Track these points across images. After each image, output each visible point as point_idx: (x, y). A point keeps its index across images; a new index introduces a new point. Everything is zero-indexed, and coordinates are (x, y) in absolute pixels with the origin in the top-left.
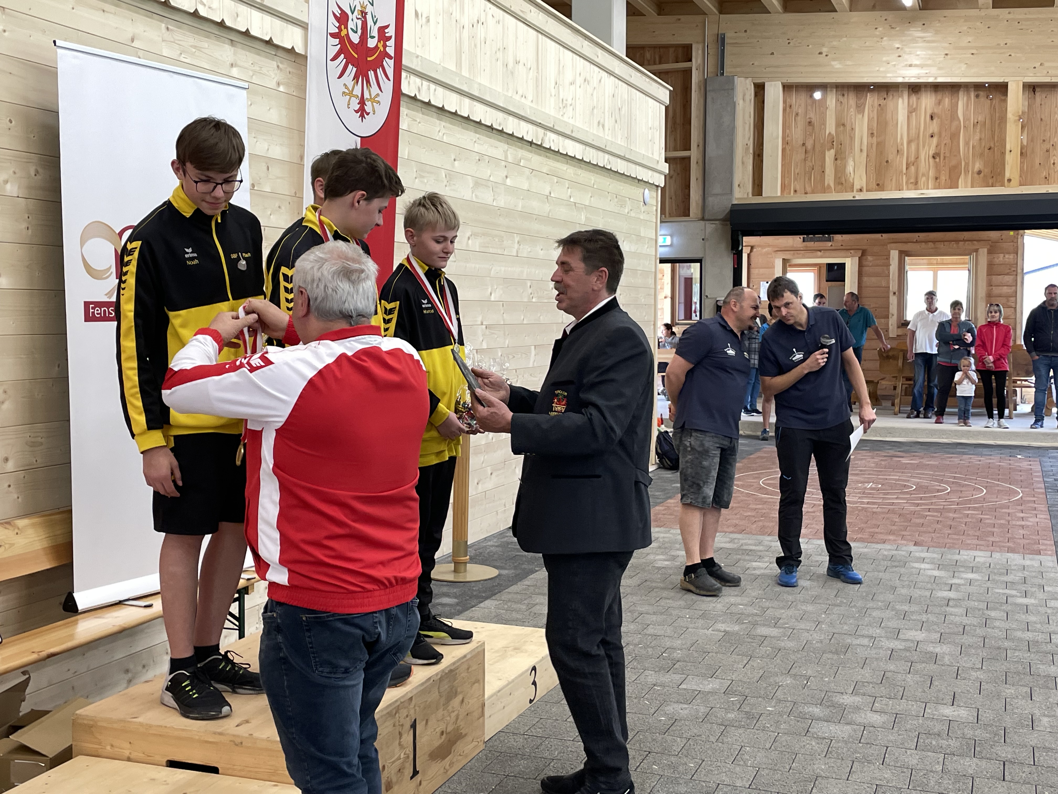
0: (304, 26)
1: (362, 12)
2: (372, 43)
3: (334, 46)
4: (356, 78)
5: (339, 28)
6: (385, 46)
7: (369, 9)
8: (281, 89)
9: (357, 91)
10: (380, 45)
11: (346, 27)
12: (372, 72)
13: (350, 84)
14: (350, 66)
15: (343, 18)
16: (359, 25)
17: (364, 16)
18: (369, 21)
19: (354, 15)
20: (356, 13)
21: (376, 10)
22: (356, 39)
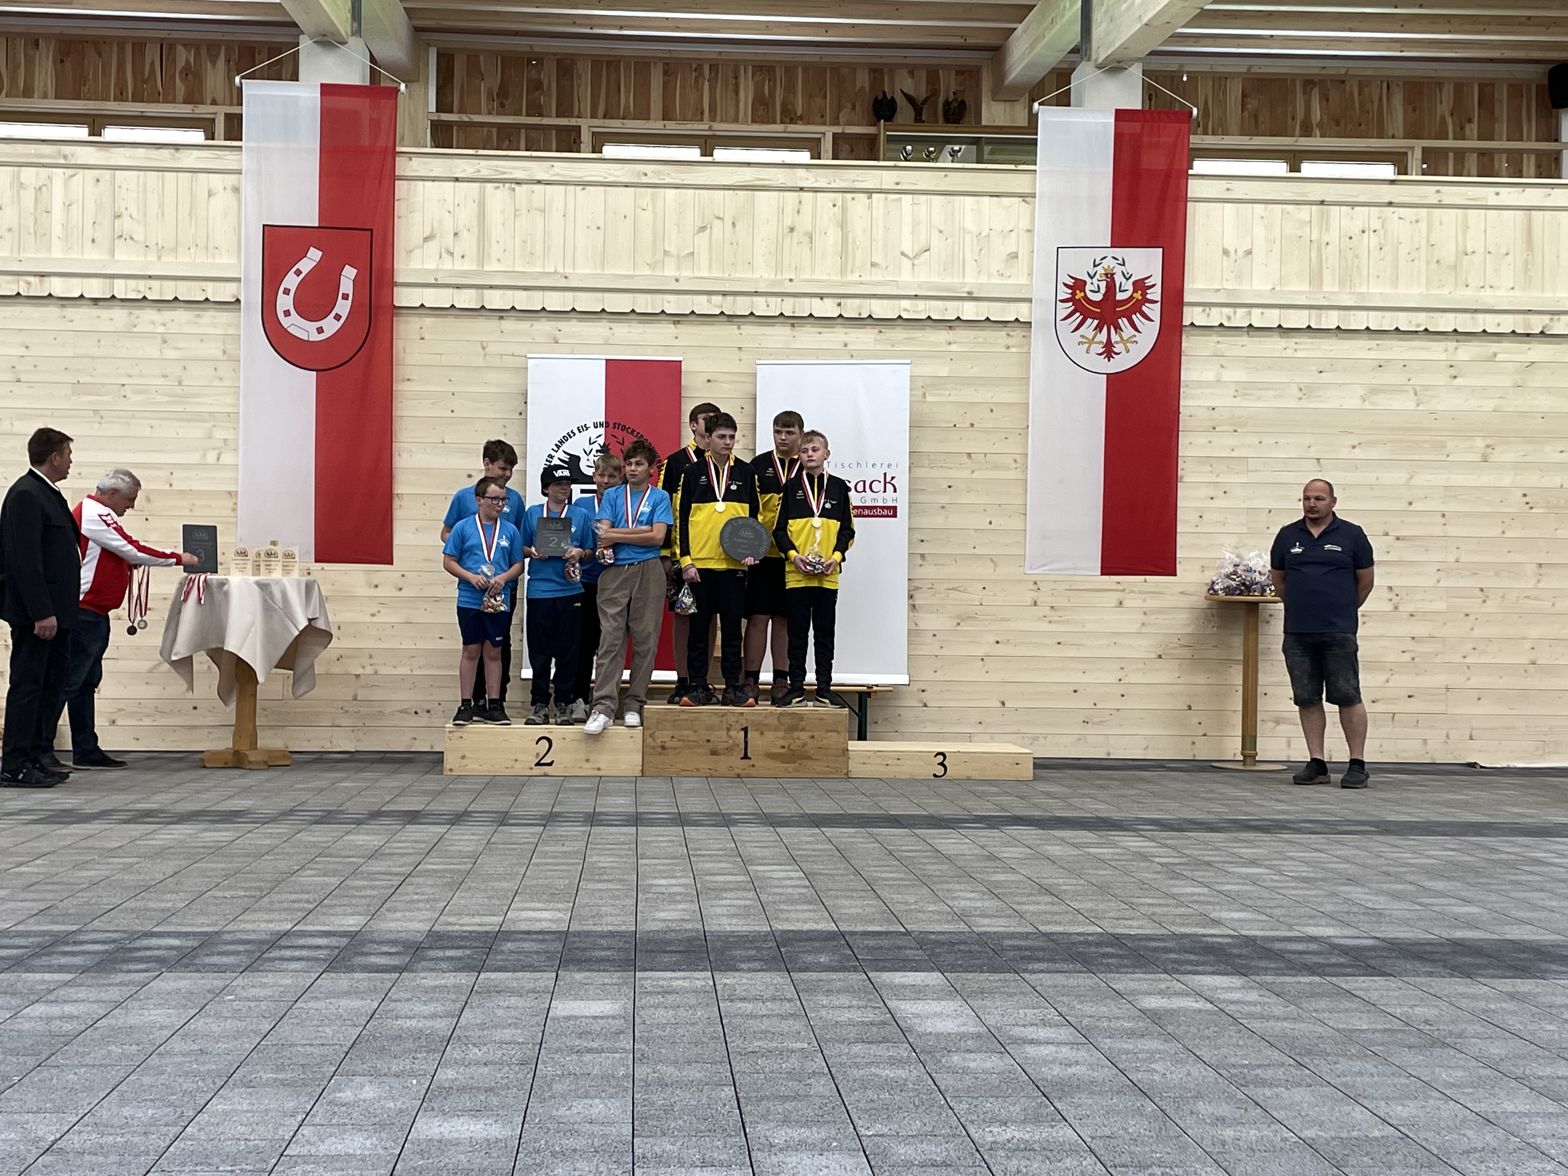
0: (1030, 300)
1: (1106, 275)
2: (1120, 296)
3: (1065, 309)
4: (1099, 328)
5: (1074, 294)
6: (1144, 294)
7: (1118, 270)
8: (1013, 350)
9: (1103, 337)
10: (1138, 296)
11: (1083, 290)
12: (1125, 320)
13: (1090, 333)
14: (1089, 320)
15: (1078, 285)
16: (1103, 285)
17: (1110, 277)
18: (1118, 279)
19: (1095, 279)
20: (1097, 276)
21: (1129, 268)
22: (1097, 297)
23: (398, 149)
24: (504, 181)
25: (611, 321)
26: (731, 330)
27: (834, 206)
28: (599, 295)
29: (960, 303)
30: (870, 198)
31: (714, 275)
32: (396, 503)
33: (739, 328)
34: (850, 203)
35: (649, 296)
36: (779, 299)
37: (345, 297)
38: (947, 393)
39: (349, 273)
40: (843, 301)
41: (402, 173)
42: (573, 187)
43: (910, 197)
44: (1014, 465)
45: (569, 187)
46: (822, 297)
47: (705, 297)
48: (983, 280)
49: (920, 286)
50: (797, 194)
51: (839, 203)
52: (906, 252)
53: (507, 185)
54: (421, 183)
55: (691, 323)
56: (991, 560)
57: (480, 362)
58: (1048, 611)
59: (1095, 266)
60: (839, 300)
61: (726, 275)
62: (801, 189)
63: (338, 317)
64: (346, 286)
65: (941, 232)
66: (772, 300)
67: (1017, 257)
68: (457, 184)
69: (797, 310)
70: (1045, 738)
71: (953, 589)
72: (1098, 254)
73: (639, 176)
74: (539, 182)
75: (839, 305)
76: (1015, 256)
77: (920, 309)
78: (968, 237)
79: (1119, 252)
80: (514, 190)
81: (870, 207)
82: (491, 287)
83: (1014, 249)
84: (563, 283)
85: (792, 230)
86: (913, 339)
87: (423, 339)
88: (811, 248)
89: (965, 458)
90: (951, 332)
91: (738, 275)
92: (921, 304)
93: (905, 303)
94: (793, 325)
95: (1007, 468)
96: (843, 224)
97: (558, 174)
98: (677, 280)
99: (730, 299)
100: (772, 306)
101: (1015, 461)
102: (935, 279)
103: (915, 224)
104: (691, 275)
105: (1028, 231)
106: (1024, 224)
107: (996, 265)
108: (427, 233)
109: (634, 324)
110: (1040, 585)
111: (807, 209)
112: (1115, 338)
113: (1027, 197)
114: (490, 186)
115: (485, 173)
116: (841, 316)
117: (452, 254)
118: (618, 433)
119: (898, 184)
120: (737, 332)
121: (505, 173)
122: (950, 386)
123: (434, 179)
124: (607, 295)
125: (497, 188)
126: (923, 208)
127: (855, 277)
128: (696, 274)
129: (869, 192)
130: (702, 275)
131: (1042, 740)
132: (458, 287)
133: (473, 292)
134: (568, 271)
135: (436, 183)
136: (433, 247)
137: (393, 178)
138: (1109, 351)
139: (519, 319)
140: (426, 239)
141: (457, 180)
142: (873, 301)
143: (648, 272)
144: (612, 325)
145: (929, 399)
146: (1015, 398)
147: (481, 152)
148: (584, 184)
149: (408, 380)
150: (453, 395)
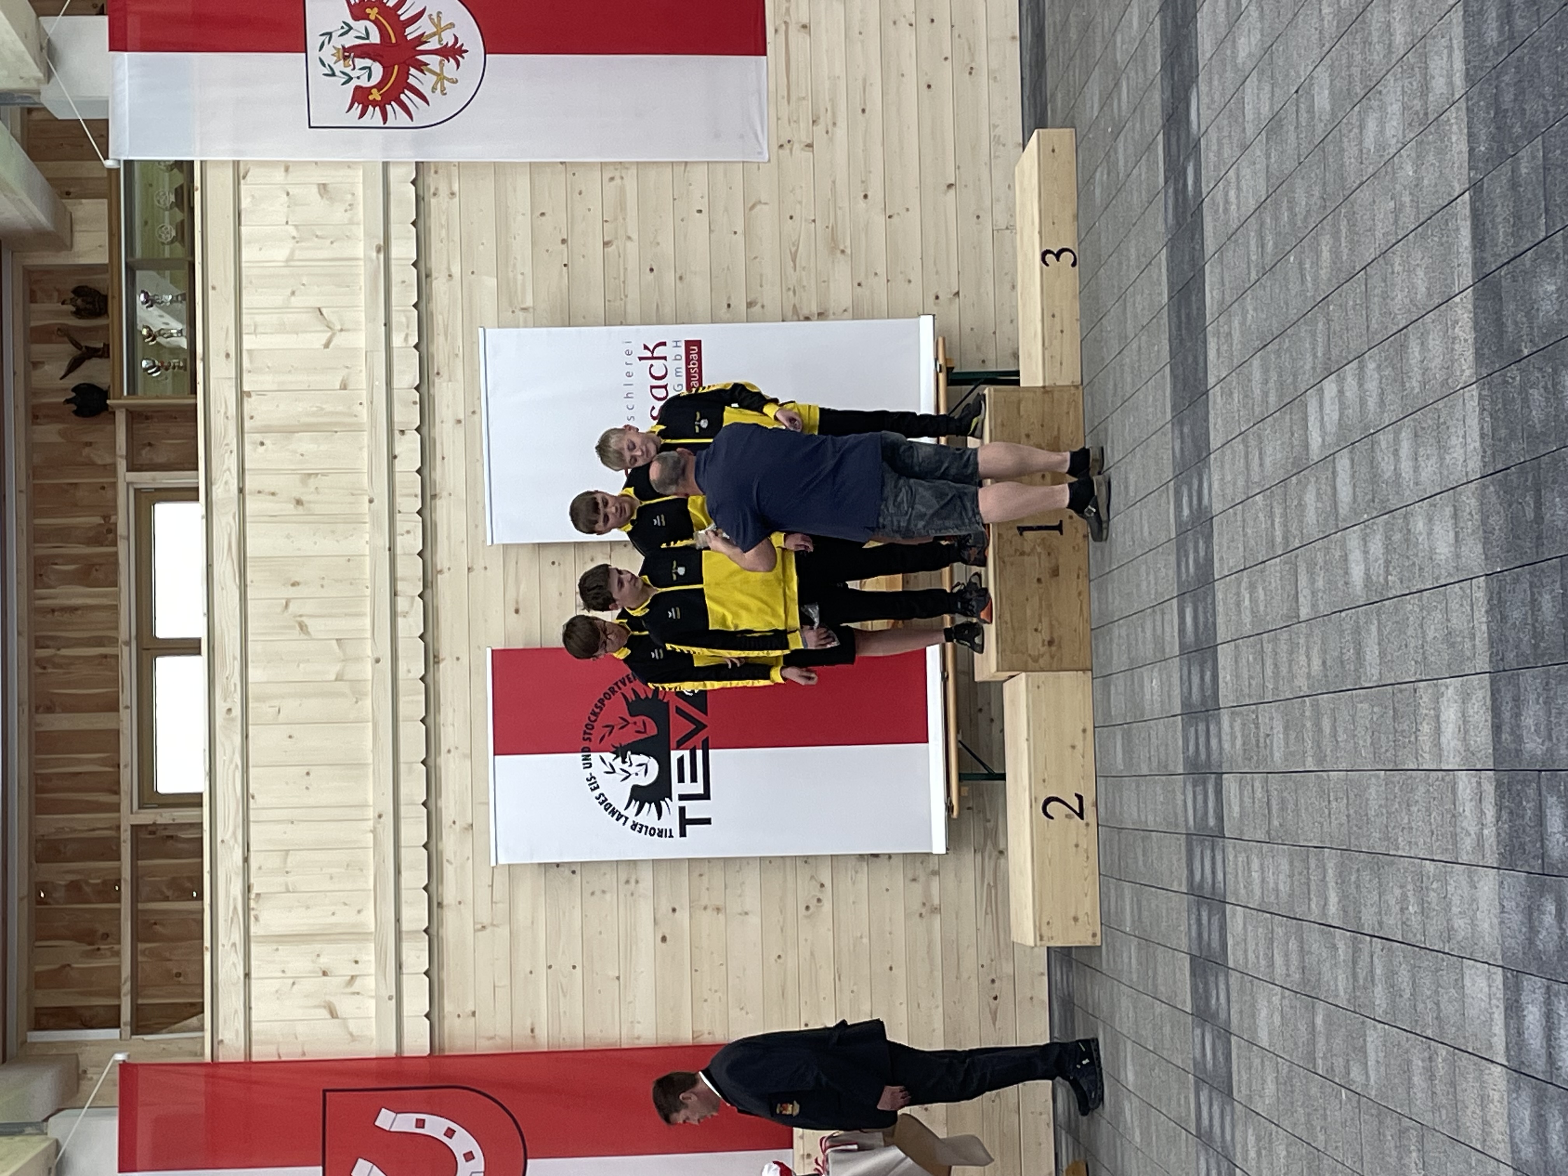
10: (373, 13)
11: (368, 90)
13: (429, 79)
15: (361, 97)
16: (360, 62)
17: (348, 53)
18: (350, 41)
19: (353, 74)
20: (348, 70)
21: (335, 26)
22: (378, 70)
23: (208, 1058)
24: (247, 909)
25: (438, 752)
26: (443, 582)
27: (262, 444)
28: (403, 768)
29: (393, 263)
30: (249, 394)
31: (368, 610)
32: (706, 1040)
33: (441, 572)
34: (258, 422)
35: (402, 700)
36: (398, 517)
37: (420, 1123)
38: (520, 277)
39: (386, 1120)
40: (397, 427)
41: (242, 1052)
42: (251, 812)
43: (245, 337)
44: (618, 181)
45: (252, 818)
46: (392, 457)
47: (400, 621)
48: (360, 231)
49: (370, 319)
50: (248, 497)
51: (258, 437)
52: (324, 341)
53: (252, 904)
54: (255, 1027)
55: (436, 639)
56: (752, 208)
57: (504, 931)
58: (820, 129)
59: (333, 75)
60: (397, 433)
61: (368, 592)
62: (241, 490)
63: (450, 1133)
64: (405, 1123)
65: (293, 293)
66: (400, 527)
67: (324, 185)
68: (253, 975)
69: (411, 491)
70: (995, 126)
71: (794, 261)
72: (317, 70)
73: (233, 720)
74: (246, 860)
75: (402, 432)
76: (323, 188)
77: (404, 320)
78: (298, 255)
79: (313, 39)
80: (258, 895)
81: (261, 393)
82: (398, 920)
83: (315, 189)
84: (389, 819)
85: (299, 502)
86: (446, 327)
87: (474, 1014)
88: (323, 475)
89: (610, 250)
90: (434, 274)
91: (368, 576)
92: (397, 318)
93: (397, 340)
94: (434, 497)
95: (622, 190)
96: (288, 431)
97: (234, 833)
98: (378, 661)
99: (400, 586)
100: (407, 526)
101: (612, 179)
102: (361, 299)
103: (282, 329)
104: (369, 642)
105: (287, 170)
106: (279, 176)
107: (339, 215)
108: (325, 1013)
109: (442, 718)
110: (783, 141)
111: (269, 482)
112: (433, 44)
113: (239, 172)
114: (253, 930)
115: (237, 936)
116: (418, 430)
117: (353, 978)
118: (596, 735)
119: (228, 355)
120: (446, 575)
121: (235, 908)
122: (511, 275)
123: (248, 1008)
124: (402, 759)
125: (256, 918)
126: (259, 319)
127: (364, 414)
128: (368, 634)
129: (242, 395)
130: (368, 627)
131: (998, 131)
132: (399, 966)
133: (405, 946)
134: (371, 813)
135: (253, 1005)
136: (344, 1006)
137: (249, 1064)
138: (453, 52)
139: (440, 881)
140: (333, 1014)
141: (247, 975)
142: (396, 384)
143: (368, 702)
144: (444, 749)
145: (529, 303)
146: (523, 182)
147: (207, 943)
148: (247, 796)
149: (532, 1031)
150: (550, 967)
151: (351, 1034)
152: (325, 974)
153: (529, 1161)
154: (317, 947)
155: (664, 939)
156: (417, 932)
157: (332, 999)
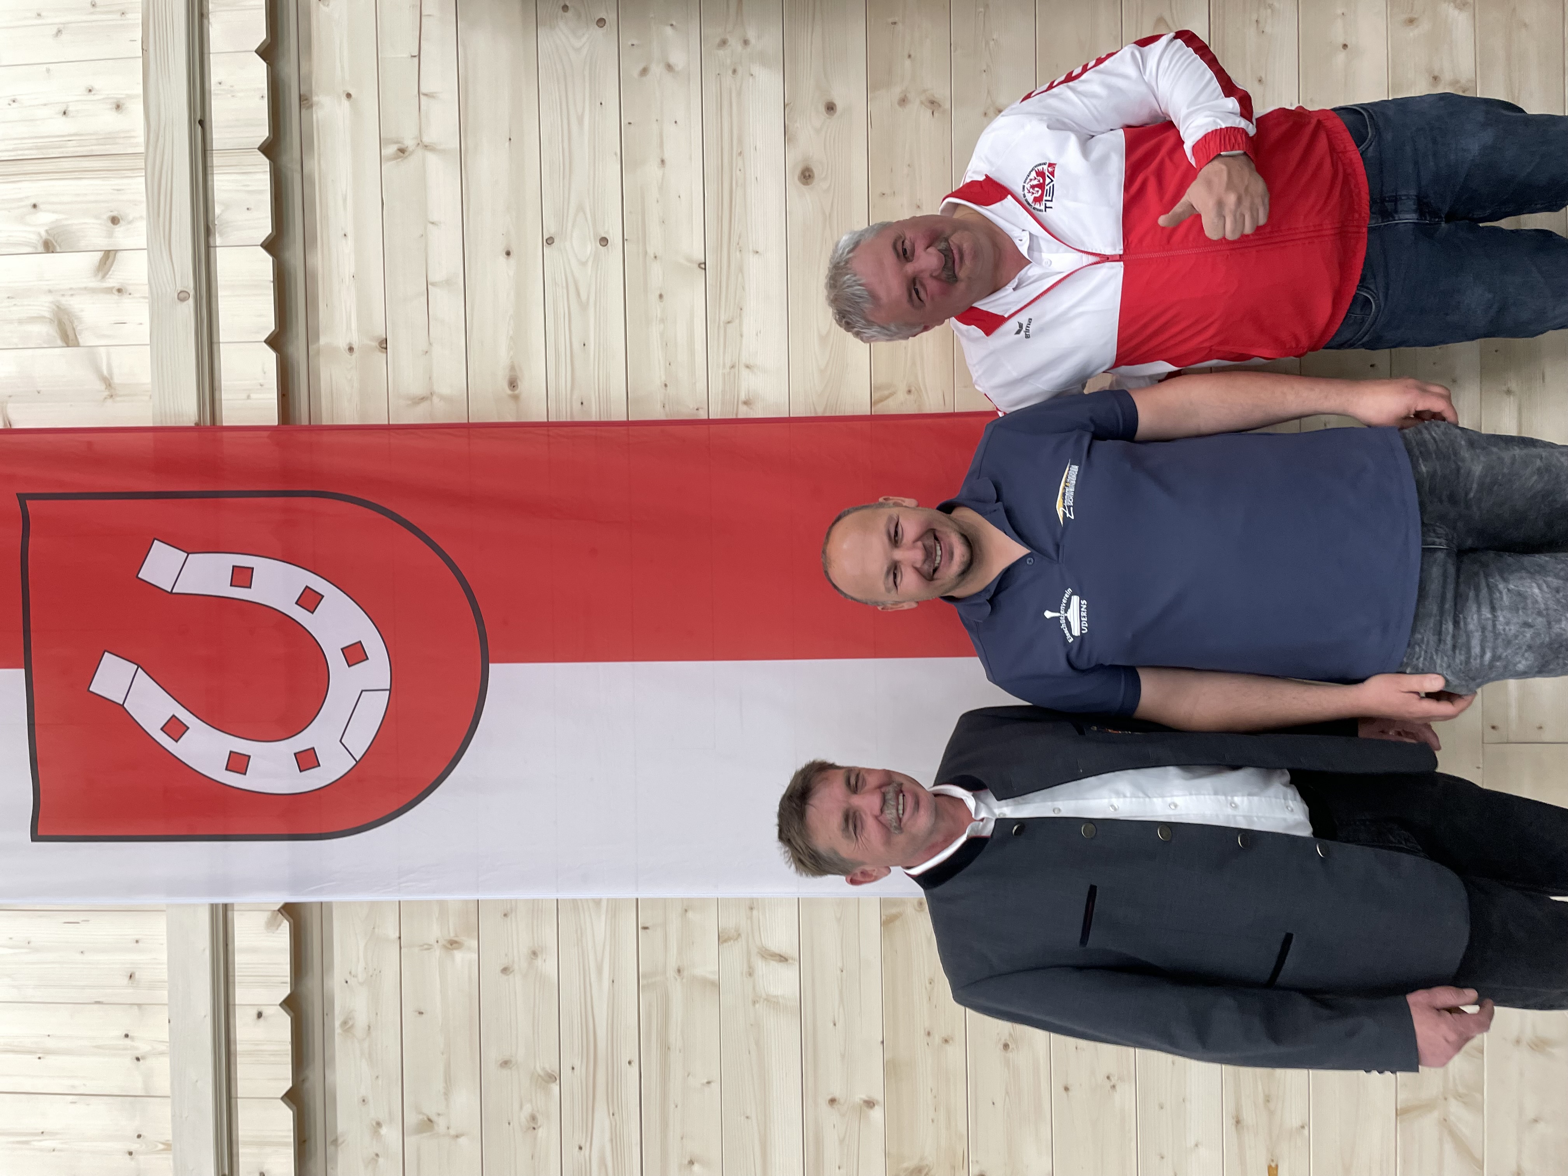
37: (242, 577)
39: (164, 567)
63: (309, 599)
64: (206, 574)
82: (199, 124)
87: (383, 345)
132: (205, 229)
133: (218, 182)
136: (91, 316)
139: (301, 38)
140: (69, 338)
149: (513, 384)
150: (550, 241)
151: (108, 382)
152: (48, 247)
153: (494, 669)
154: (31, 189)
155: (807, 176)
156: (245, 150)
157: (65, 301)
